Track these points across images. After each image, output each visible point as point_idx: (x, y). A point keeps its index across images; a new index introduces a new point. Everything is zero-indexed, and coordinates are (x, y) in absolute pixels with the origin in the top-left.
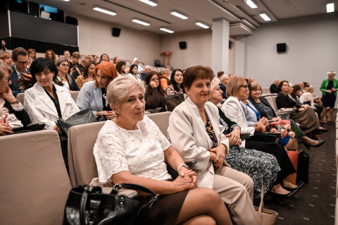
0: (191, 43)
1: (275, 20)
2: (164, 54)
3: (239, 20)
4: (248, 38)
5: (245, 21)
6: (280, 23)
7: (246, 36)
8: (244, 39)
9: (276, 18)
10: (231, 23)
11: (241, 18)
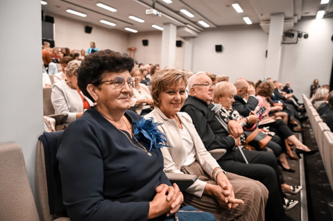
0: (151, 41)
1: (214, 26)
2: (130, 50)
3: (183, 25)
4: (195, 39)
5: (188, 26)
6: (218, 29)
7: (194, 37)
8: (191, 40)
9: (214, 24)
10: (178, 27)
11: (186, 24)
